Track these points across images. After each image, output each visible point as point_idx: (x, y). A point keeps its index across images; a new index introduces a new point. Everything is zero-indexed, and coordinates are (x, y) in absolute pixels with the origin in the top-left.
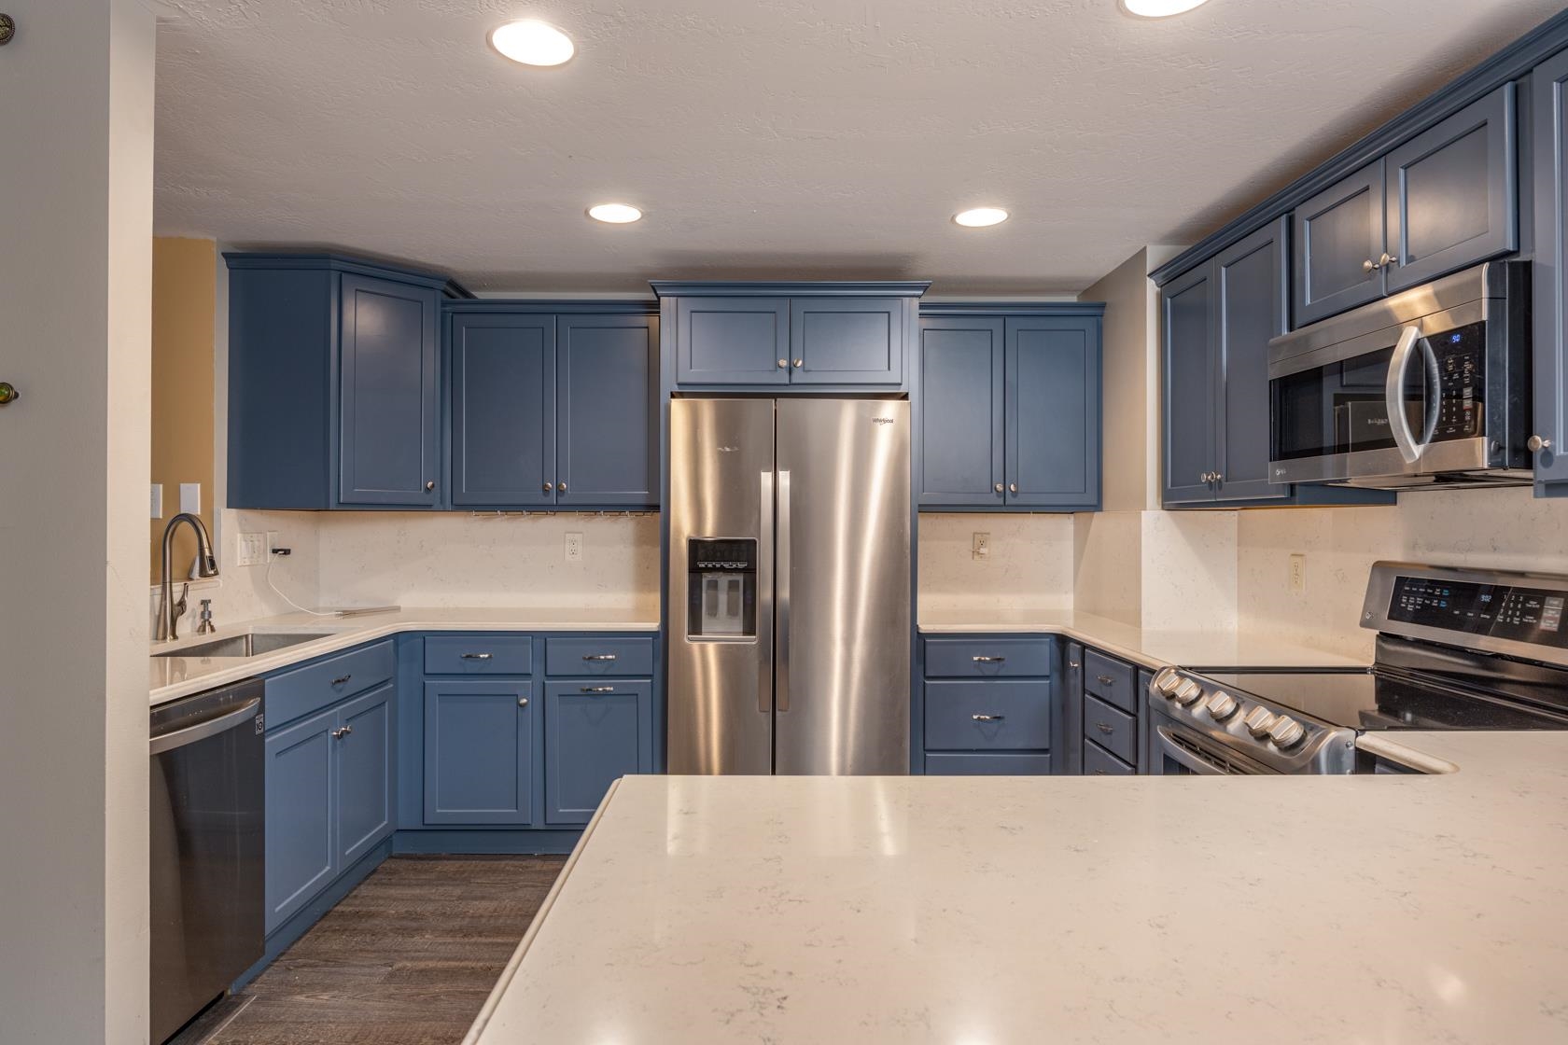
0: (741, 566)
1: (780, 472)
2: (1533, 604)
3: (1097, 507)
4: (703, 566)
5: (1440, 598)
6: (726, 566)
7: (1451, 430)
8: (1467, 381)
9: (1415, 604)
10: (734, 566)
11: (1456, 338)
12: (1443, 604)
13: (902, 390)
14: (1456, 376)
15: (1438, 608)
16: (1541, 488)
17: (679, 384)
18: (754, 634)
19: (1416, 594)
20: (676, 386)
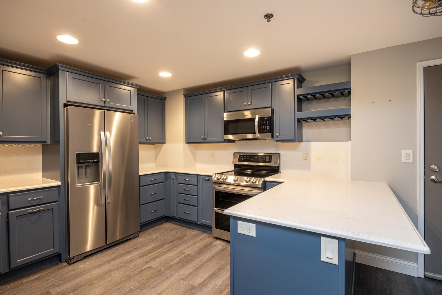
0: (95, 161)
1: (107, 132)
2: (264, 157)
3: (165, 143)
4: (82, 161)
5: (248, 158)
6: (90, 161)
7: (265, 132)
8: (268, 125)
9: (243, 159)
10: (93, 161)
11: (265, 118)
12: (249, 159)
13: (134, 112)
14: (266, 124)
15: (248, 159)
16: (275, 141)
17: (67, 101)
18: (99, 181)
19: (243, 157)
20: (66, 102)
